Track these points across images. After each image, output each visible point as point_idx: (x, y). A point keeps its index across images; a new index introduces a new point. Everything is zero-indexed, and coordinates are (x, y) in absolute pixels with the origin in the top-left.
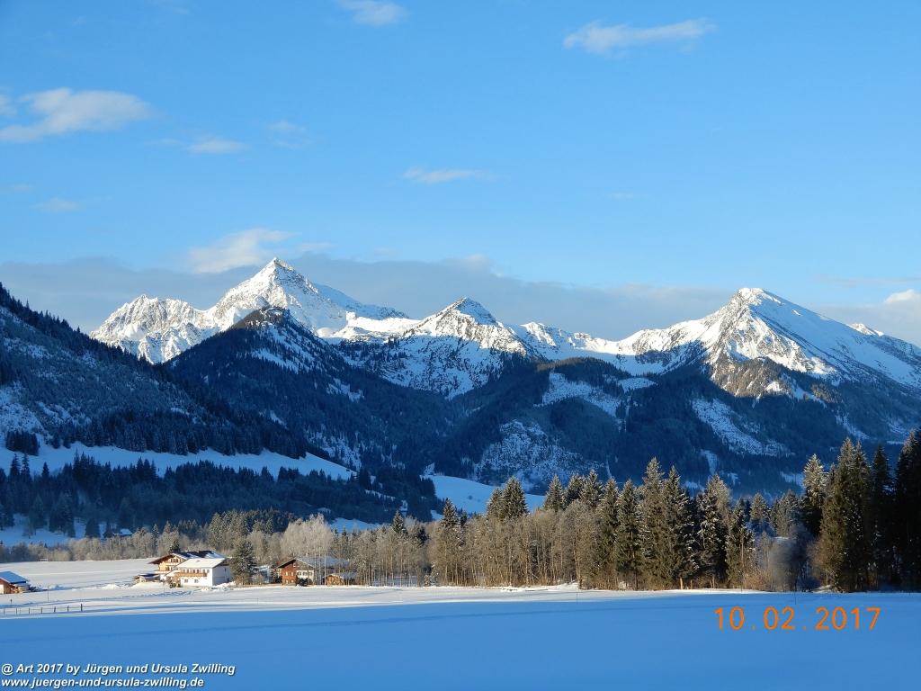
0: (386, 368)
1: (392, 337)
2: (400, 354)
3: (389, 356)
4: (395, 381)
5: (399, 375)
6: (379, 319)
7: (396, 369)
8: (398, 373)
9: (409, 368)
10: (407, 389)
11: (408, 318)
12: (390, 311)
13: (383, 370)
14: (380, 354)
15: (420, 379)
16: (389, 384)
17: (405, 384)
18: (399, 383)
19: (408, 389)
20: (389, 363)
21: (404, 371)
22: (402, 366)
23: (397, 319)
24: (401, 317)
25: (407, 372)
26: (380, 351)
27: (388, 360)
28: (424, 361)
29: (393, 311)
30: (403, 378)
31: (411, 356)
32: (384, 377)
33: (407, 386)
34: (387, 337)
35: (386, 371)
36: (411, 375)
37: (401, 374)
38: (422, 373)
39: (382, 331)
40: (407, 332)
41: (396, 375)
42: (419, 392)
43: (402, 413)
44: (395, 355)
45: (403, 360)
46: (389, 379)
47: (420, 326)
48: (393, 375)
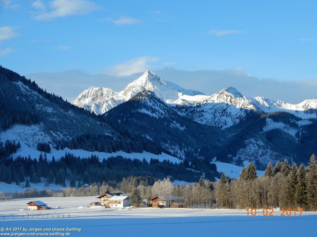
0: (195, 116)
1: (198, 103)
2: (201, 110)
3: (197, 111)
4: (199, 122)
5: (201, 120)
6: (192, 96)
7: (200, 117)
8: (201, 118)
11: (205, 95)
12: (197, 92)
14: (193, 110)
15: (210, 121)
16: (197, 123)
18: (201, 123)
19: (205, 125)
20: (197, 114)
21: (203, 118)
22: (202, 116)
23: (200, 96)
24: (202, 95)
26: (193, 109)
27: (196, 113)
28: (212, 113)
29: (198, 92)
30: (203, 120)
31: (206, 111)
32: (194, 120)
33: (205, 124)
34: (196, 103)
35: (195, 118)
36: (206, 119)
37: (202, 119)
38: (211, 118)
39: (194, 101)
40: (204, 101)
41: (200, 119)
42: (210, 126)
43: (202, 136)
44: (199, 111)
45: (203, 113)
46: (197, 121)
47: (210, 98)
48: (198, 119)
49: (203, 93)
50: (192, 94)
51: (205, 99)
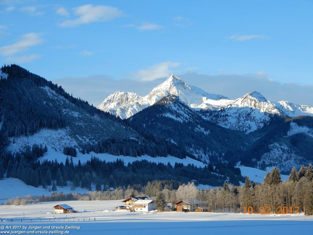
0: (219, 120)
1: (222, 107)
2: (225, 115)
3: (221, 115)
4: (224, 126)
5: (225, 124)
6: (216, 100)
7: (224, 121)
9: (229, 121)
10: (228, 129)
11: (229, 99)
12: (221, 96)
13: (218, 121)
14: (217, 115)
15: (234, 125)
16: (221, 127)
17: (228, 127)
18: (225, 127)
19: (229, 129)
20: (221, 119)
21: (227, 122)
22: (227, 120)
23: (224, 100)
24: (226, 99)
25: (229, 122)
26: (217, 113)
27: (221, 117)
28: (236, 117)
29: (223, 97)
30: (227, 125)
31: (230, 115)
32: (219, 125)
33: (229, 128)
34: (220, 108)
35: (219, 122)
36: (230, 124)
38: (235, 122)
39: (218, 105)
40: (228, 105)
42: (234, 131)
43: (226, 140)
45: (227, 117)
46: (221, 125)
47: (234, 103)
48: (222, 123)
49: (227, 97)
50: (216, 98)
51: (229, 104)
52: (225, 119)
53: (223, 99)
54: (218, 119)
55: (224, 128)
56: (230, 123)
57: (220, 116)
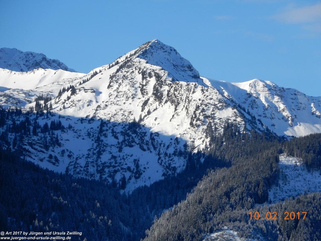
0: (31, 145)
1: (40, 98)
2: (53, 123)
3: (37, 126)
4: (45, 165)
5: (51, 156)
6: (22, 70)
7: (47, 148)
8: (50, 152)
9: (67, 146)
10: (61, 176)
11: (66, 69)
12: (39, 59)
13: (27, 147)
14: (23, 123)
15: (82, 162)
16: (36, 169)
17: (60, 169)
18: (51, 168)
19: (66, 177)
20: (35, 138)
21: (58, 150)
22: (56, 142)
23: (50, 72)
24: (56, 68)
25: (63, 152)
26: (22, 119)
27: (35, 134)
28: (89, 134)
29: (44, 58)
30: (57, 160)
31: (70, 127)
32: (28, 159)
33: (64, 172)
34: (33, 98)
35: (31, 149)
36: (69, 156)
37: (53, 154)
38: (86, 153)
39: (26, 89)
40: (64, 90)
41: (46, 156)
42: (81, 181)
43: (54, 214)
44: (46, 125)
45: (58, 132)
46: (36, 162)
47: (84, 82)
48: (42, 156)
49: (61, 61)
50: (22, 63)
51: (67, 86)
52: (52, 139)
53: (44, 68)
54: (26, 140)
55: (47, 170)
56: (67, 154)
57: (31, 128)
